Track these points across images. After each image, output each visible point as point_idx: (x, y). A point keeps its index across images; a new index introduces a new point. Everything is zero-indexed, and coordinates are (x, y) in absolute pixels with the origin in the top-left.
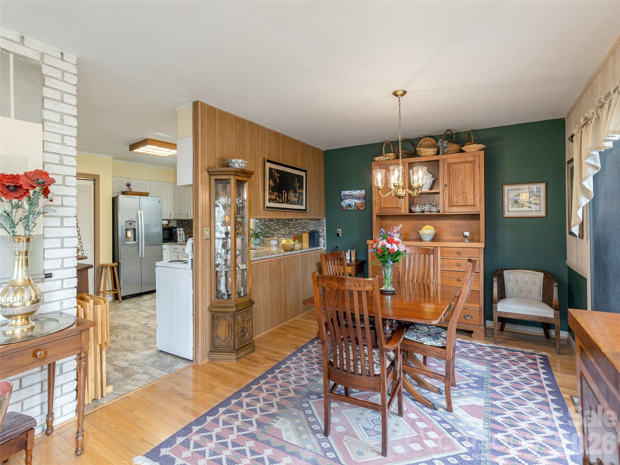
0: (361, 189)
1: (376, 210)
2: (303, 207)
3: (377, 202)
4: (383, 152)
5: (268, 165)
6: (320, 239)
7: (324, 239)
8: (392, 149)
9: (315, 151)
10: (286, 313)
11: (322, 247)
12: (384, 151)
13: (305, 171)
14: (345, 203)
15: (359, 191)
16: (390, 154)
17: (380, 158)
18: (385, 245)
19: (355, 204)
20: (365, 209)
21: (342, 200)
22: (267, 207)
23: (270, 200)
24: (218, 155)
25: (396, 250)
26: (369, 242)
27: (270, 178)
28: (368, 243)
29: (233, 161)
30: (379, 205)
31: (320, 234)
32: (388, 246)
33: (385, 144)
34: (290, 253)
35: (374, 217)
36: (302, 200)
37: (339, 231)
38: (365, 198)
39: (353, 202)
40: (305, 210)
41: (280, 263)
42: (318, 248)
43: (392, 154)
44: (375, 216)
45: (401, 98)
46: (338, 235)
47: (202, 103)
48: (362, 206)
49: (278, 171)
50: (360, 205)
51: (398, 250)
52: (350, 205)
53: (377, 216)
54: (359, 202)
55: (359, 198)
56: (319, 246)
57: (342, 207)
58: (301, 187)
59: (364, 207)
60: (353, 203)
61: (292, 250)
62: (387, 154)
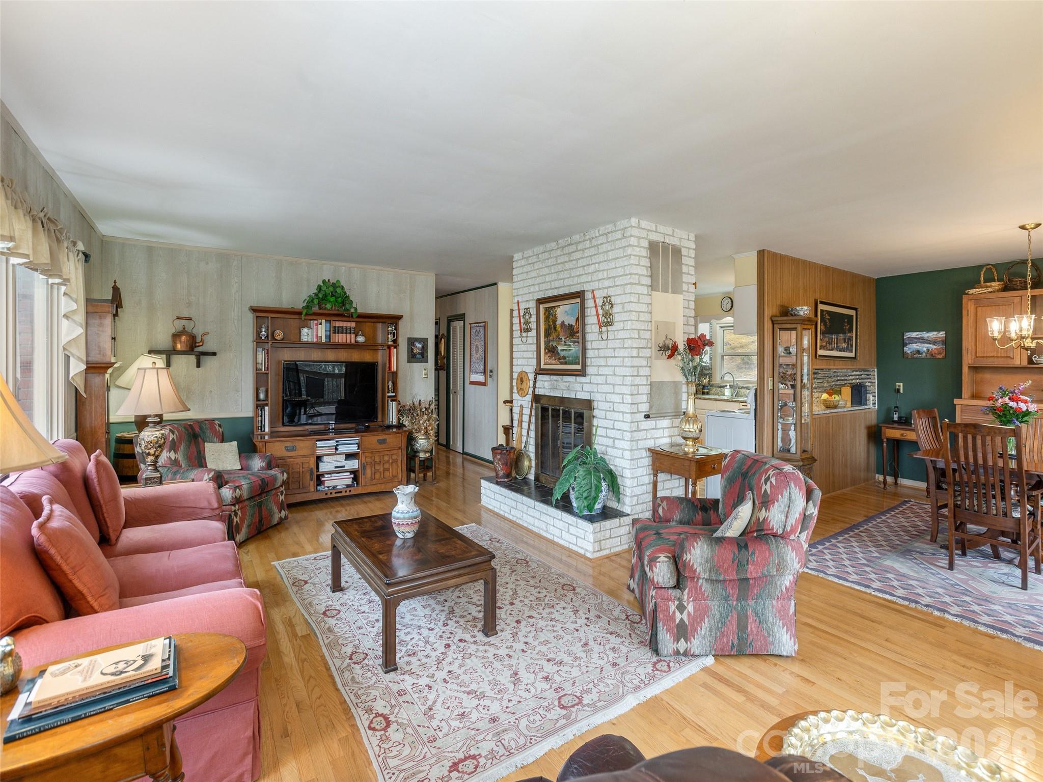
0: (939, 331)
1: (968, 360)
2: (852, 355)
3: (970, 348)
4: (980, 281)
5: (821, 307)
6: (868, 395)
7: (874, 396)
8: (996, 274)
9: (866, 280)
10: (833, 482)
11: (871, 406)
12: (982, 279)
13: (856, 309)
14: (910, 349)
15: (935, 333)
16: (993, 284)
17: (977, 290)
18: (1007, 404)
19: (928, 350)
20: (945, 357)
21: (904, 345)
22: (820, 356)
23: (822, 347)
24: (779, 303)
25: (1024, 409)
26: (956, 401)
27: (821, 322)
28: (955, 403)
29: (798, 308)
30: (974, 352)
31: (868, 389)
32: (1013, 404)
33: (984, 269)
34: (832, 411)
35: (965, 370)
36: (852, 346)
37: (899, 386)
38: (945, 342)
39: (924, 347)
40: (855, 358)
41: (829, 421)
42: (866, 407)
43: (997, 283)
44: (967, 368)
45: (1033, 232)
46: (898, 390)
47: (768, 251)
48: (940, 354)
49: (829, 313)
50: (937, 352)
51: (1027, 410)
52: (918, 352)
53: (969, 367)
54: (935, 347)
55: (934, 342)
56: (866, 405)
57: (904, 353)
58: (851, 330)
59: (943, 355)
60: (925, 349)
61: (835, 407)
62: (988, 284)
